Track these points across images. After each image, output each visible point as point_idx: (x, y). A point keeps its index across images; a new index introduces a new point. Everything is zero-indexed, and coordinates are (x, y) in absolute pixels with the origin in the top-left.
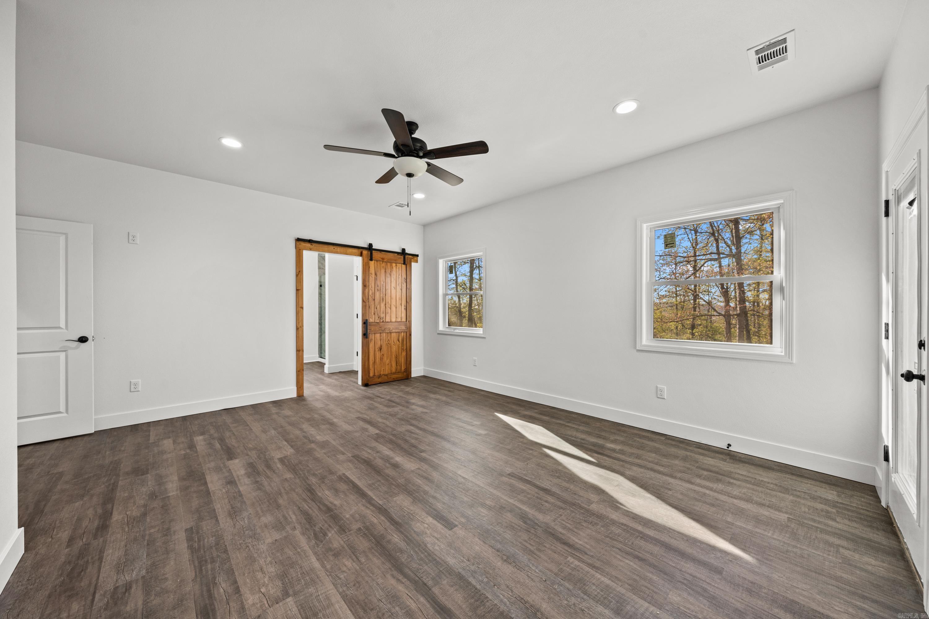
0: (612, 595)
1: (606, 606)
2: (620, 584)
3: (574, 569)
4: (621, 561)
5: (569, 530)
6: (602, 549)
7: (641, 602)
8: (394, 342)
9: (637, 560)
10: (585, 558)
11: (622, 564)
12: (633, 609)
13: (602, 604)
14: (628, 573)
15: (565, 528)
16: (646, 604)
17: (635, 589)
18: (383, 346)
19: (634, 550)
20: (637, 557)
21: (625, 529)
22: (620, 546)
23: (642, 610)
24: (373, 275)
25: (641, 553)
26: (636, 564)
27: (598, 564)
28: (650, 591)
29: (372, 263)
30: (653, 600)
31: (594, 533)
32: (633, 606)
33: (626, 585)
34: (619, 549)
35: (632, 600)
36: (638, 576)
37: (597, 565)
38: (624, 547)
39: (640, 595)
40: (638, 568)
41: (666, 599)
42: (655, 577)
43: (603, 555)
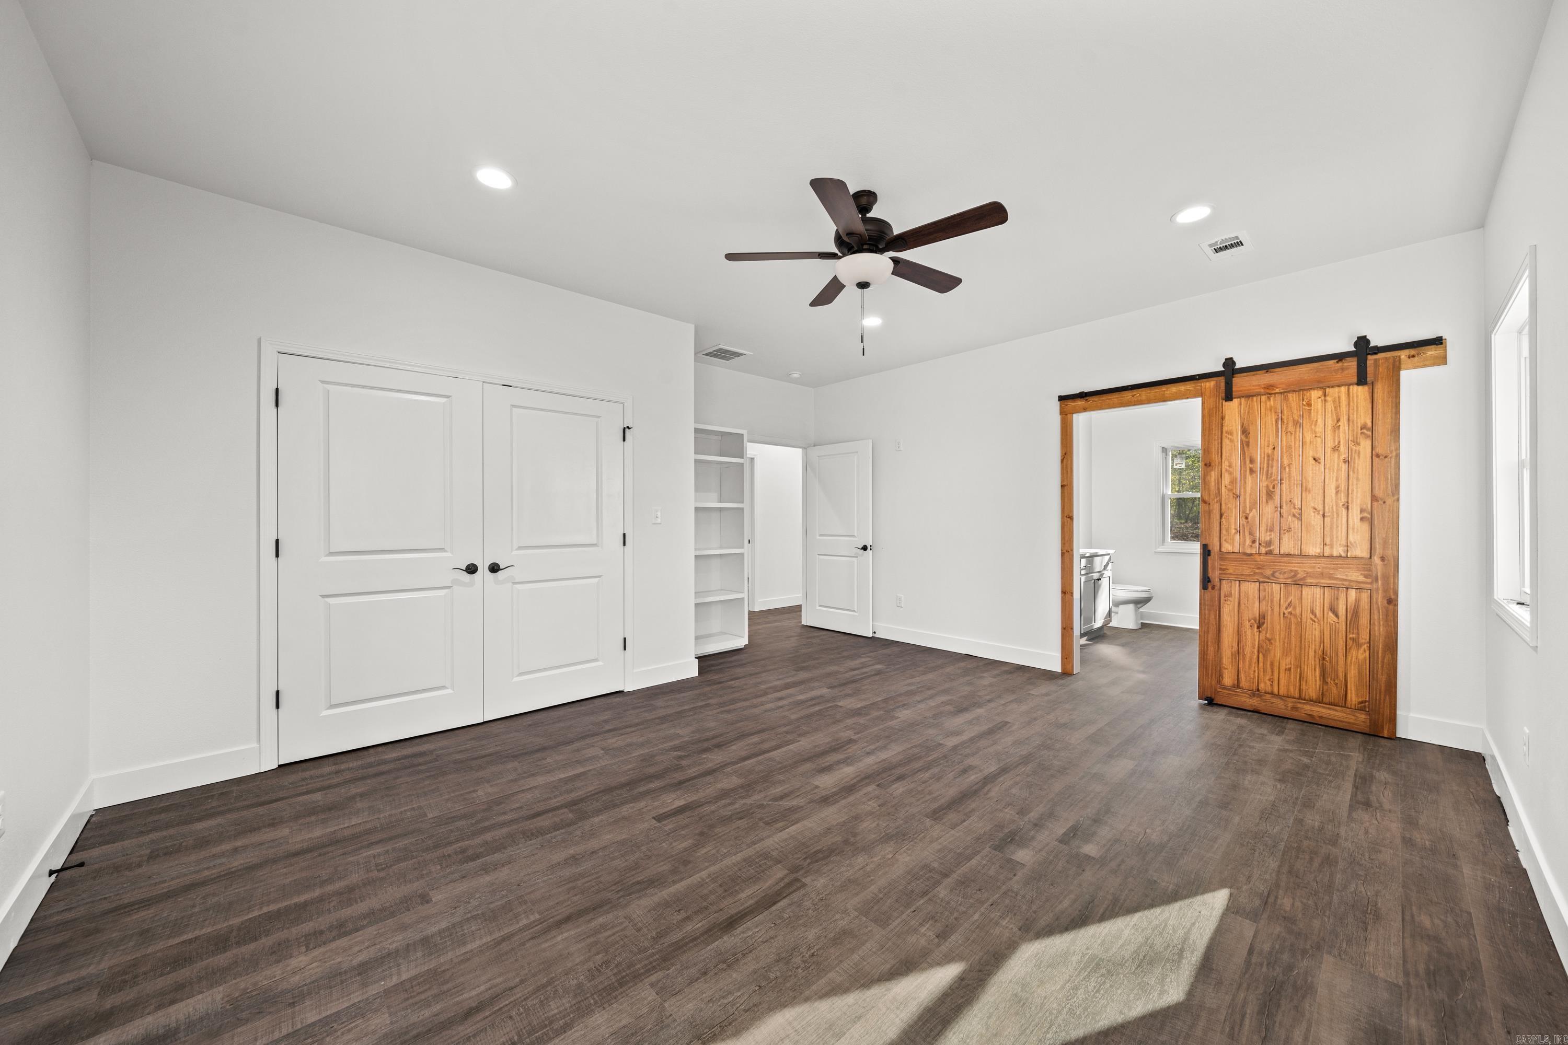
0: (448, 943)
1: (440, 932)
2: (456, 960)
3: (516, 916)
4: (490, 980)
5: (596, 932)
6: (529, 964)
7: (413, 972)
8: (1313, 612)
9: (474, 1005)
10: (527, 934)
11: (484, 978)
12: (414, 958)
13: (448, 929)
14: (462, 979)
15: (604, 927)
16: (405, 976)
17: (434, 975)
18: (1269, 618)
19: (495, 1013)
20: (478, 1008)
21: (551, 1023)
22: (519, 993)
23: (403, 968)
24: (1238, 437)
25: (481, 1020)
26: (467, 999)
27: (505, 947)
28: (415, 993)
29: (1232, 409)
30: (401, 989)
31: (569, 965)
32: (416, 960)
33: (447, 967)
34: (512, 989)
35: (424, 963)
36: (448, 991)
37: (504, 944)
38: (512, 999)
39: (422, 976)
40: (461, 998)
41: (389, 1007)
42: (426, 1015)
43: (516, 960)
